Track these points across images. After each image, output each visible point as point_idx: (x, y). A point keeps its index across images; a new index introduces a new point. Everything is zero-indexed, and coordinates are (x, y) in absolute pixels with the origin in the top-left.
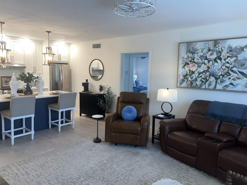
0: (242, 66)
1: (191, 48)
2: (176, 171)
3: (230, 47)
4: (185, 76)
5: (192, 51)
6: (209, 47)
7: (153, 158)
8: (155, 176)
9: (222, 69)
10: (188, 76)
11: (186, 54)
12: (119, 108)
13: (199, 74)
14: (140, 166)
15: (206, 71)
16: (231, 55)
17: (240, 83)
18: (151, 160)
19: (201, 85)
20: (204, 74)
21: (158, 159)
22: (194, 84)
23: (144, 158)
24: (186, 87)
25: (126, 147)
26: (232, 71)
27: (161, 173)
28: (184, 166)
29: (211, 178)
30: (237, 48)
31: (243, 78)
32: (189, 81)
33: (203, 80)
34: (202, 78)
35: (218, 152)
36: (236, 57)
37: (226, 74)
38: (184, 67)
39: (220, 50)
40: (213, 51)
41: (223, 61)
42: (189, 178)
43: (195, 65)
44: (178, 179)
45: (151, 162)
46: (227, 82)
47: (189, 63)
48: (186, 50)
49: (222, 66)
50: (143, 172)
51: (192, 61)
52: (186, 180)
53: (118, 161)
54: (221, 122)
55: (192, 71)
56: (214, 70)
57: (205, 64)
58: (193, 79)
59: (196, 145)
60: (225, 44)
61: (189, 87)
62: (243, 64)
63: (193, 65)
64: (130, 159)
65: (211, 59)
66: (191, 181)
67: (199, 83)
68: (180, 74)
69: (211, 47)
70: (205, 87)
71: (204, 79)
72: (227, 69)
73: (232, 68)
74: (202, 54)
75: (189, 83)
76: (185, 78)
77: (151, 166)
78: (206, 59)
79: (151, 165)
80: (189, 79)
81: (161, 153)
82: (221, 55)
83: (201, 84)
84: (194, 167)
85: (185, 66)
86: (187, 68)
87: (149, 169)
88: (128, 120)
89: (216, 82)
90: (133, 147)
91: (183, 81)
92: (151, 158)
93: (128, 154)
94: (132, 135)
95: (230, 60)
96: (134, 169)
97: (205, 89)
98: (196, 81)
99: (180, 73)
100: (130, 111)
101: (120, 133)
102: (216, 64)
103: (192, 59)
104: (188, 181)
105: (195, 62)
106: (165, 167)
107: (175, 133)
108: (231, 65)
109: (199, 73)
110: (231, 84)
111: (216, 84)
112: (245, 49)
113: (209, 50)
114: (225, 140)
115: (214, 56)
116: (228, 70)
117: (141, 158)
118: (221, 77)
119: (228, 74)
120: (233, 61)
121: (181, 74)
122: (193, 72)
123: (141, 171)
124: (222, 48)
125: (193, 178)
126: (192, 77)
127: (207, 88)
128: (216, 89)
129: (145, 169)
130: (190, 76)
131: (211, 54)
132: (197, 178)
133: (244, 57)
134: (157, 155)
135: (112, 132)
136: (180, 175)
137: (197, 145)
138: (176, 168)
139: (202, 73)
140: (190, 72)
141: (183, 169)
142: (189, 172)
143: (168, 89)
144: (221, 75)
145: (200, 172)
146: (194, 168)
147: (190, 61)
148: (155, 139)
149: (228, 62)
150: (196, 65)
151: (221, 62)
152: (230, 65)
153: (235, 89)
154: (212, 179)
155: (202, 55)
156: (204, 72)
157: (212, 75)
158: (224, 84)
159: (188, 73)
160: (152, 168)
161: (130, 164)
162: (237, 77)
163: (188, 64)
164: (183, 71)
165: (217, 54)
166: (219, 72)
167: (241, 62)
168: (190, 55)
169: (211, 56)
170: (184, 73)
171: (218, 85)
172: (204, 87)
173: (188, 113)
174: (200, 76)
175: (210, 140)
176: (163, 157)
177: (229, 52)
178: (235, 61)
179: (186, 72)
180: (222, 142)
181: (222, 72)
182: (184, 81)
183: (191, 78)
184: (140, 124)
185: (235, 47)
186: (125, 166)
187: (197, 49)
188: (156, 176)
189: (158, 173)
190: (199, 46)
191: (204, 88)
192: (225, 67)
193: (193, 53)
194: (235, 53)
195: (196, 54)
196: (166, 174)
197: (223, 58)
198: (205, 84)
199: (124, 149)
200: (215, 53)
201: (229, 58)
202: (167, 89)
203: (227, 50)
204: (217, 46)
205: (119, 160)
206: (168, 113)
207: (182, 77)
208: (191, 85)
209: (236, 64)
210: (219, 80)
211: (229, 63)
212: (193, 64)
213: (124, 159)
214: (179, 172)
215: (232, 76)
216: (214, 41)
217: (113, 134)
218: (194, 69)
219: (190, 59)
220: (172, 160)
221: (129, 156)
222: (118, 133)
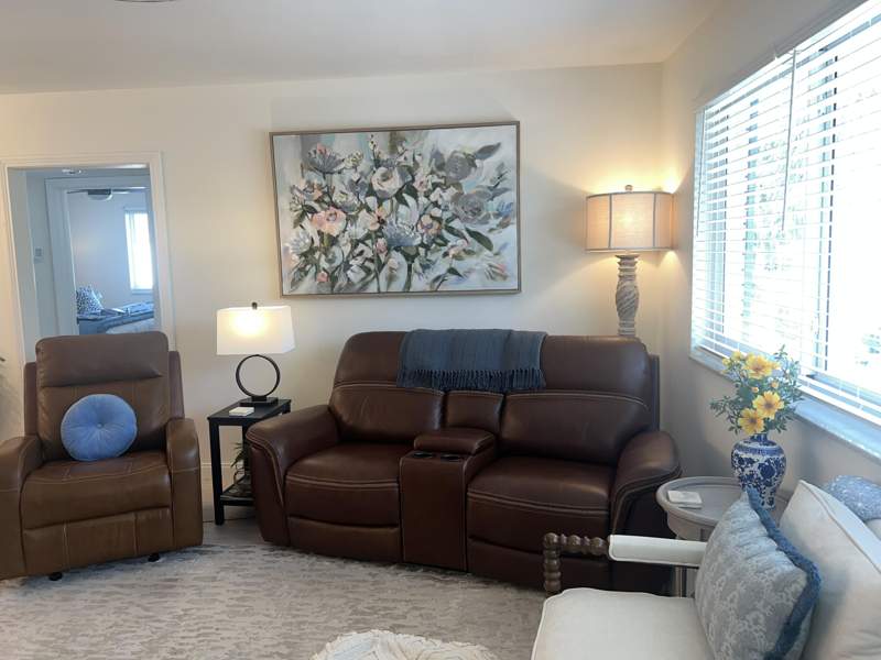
0: (474, 214)
1: (315, 152)
2: (342, 597)
3: (437, 155)
4: (307, 255)
5: (321, 163)
6: (376, 150)
7: (240, 580)
8: (273, 646)
9: (423, 227)
10: (317, 256)
11: (303, 176)
12: (42, 415)
13: (355, 244)
14: (199, 629)
15: (374, 236)
16: (442, 181)
17: (474, 267)
18: (235, 588)
19: (365, 284)
20: (370, 244)
21: (262, 576)
22: (342, 282)
23: (208, 591)
24: (314, 291)
25: (108, 572)
26: (451, 230)
27: (291, 623)
28: (358, 571)
29: (452, 581)
30: (457, 157)
31: (481, 250)
32: (324, 270)
33: (367, 264)
34: (367, 259)
35: (467, 487)
36: (458, 185)
37: (434, 241)
38: (298, 222)
39: (411, 163)
40: (389, 166)
41: (422, 200)
42: (393, 605)
43: (336, 214)
44: (357, 622)
45: (238, 599)
46: (441, 267)
47: (316, 206)
48: (300, 161)
49: (420, 216)
50: (223, 648)
51: (327, 199)
52: (383, 616)
53: (93, 645)
54: (447, 392)
55: (330, 236)
56: (398, 231)
57: (369, 210)
58: (335, 265)
59: (393, 487)
60: (423, 144)
61: (323, 292)
62: (477, 209)
63: (331, 215)
64: (146, 617)
65: (384, 192)
66: (401, 613)
67: (355, 275)
68: (287, 249)
69: (382, 152)
70: (379, 289)
71: (372, 261)
72: (436, 225)
73: (448, 221)
74: (355, 177)
75: (324, 279)
76: (307, 262)
77: (244, 615)
78: (371, 192)
79: (243, 609)
80: (324, 264)
81: (266, 552)
82: (413, 180)
83: (363, 279)
84: (390, 564)
85: (302, 217)
86: (310, 227)
87: (243, 629)
88: (101, 459)
89: (410, 268)
90: (142, 563)
91: (302, 271)
92: (235, 584)
93: (128, 599)
94: (131, 517)
95: (441, 196)
96: (181, 652)
97: (379, 294)
98: (345, 271)
99: (287, 245)
100: (103, 418)
101: (71, 521)
102: (402, 209)
103: (324, 193)
104: (391, 618)
105: (335, 206)
106: (296, 596)
107: (310, 462)
108: (444, 213)
109: (352, 241)
110: (452, 271)
111: (409, 276)
112: (477, 162)
113: (378, 163)
114: (476, 446)
115: (394, 184)
116: (439, 229)
117: (195, 597)
118: (422, 251)
119: (439, 241)
120: (449, 198)
121: (291, 247)
122: (334, 241)
123: (213, 649)
124: (414, 159)
125: (401, 601)
126: (330, 257)
127: (383, 289)
128: (411, 290)
129: (225, 634)
130: (326, 254)
131: (386, 178)
132: (413, 595)
133: (478, 187)
134: (250, 562)
135: (31, 529)
136: (360, 607)
137: (396, 484)
138: (336, 587)
139: (362, 241)
140: (322, 241)
141: (359, 581)
142: (382, 586)
143: (255, 305)
144: (422, 245)
145: (414, 574)
146: (392, 568)
147: (317, 201)
148: (225, 507)
149: (436, 202)
150: (341, 214)
151: (418, 204)
152: (443, 210)
153: (463, 287)
154: (457, 582)
155: (355, 180)
156: (368, 236)
157: (395, 245)
158: (432, 274)
159: (317, 243)
160: (252, 619)
161: (155, 637)
162: (464, 250)
163: (314, 211)
164: (298, 236)
165: (403, 176)
166: (415, 237)
167: (471, 200)
168: (317, 179)
169: (384, 184)
170: (302, 244)
171: (415, 278)
172: (373, 288)
173: (337, 383)
174: (357, 251)
175: (434, 456)
176: (276, 565)
177: (435, 169)
178: (456, 199)
179: (308, 241)
180: (470, 454)
181: (422, 235)
182: (306, 273)
183: (330, 261)
184: (166, 461)
185: (452, 156)
186: (133, 653)
187: (338, 158)
188: (279, 644)
189: (284, 630)
190: (342, 147)
191: (376, 291)
192: (428, 217)
193: (326, 172)
194: (452, 175)
195: (336, 176)
196: (310, 623)
197: (421, 190)
198: (377, 276)
199: (102, 582)
200: (396, 174)
201: (438, 189)
202: (251, 308)
203: (430, 165)
204: (400, 149)
205: (94, 640)
206: (264, 398)
207: (295, 257)
208: (333, 287)
209: (459, 208)
210: (417, 261)
211: (439, 207)
212: (329, 212)
213: (116, 625)
214: (351, 596)
215: (452, 247)
216: (388, 133)
217: (35, 535)
218: (334, 228)
219: (317, 194)
220: (312, 564)
221: (138, 606)
222: (63, 523)
